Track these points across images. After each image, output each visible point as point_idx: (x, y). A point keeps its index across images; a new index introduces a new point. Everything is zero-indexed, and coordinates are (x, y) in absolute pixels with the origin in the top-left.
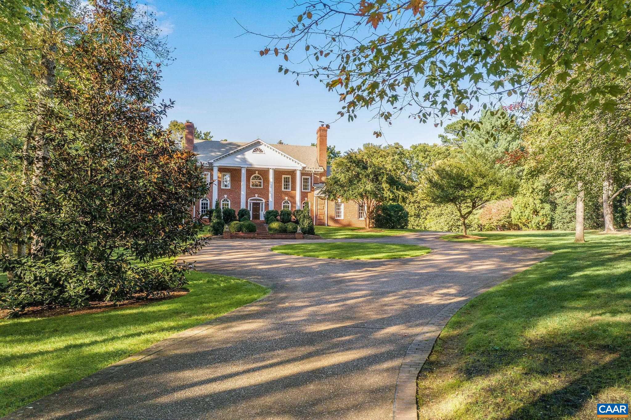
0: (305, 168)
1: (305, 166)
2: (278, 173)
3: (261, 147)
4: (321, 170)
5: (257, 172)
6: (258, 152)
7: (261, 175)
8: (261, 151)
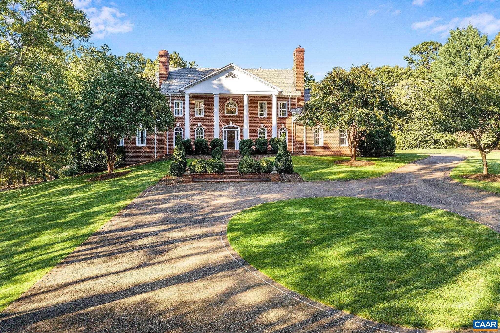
0: (282, 92)
1: (281, 90)
2: (253, 99)
3: (234, 72)
4: (298, 94)
5: (231, 99)
6: (231, 78)
7: (235, 101)
8: (234, 76)
